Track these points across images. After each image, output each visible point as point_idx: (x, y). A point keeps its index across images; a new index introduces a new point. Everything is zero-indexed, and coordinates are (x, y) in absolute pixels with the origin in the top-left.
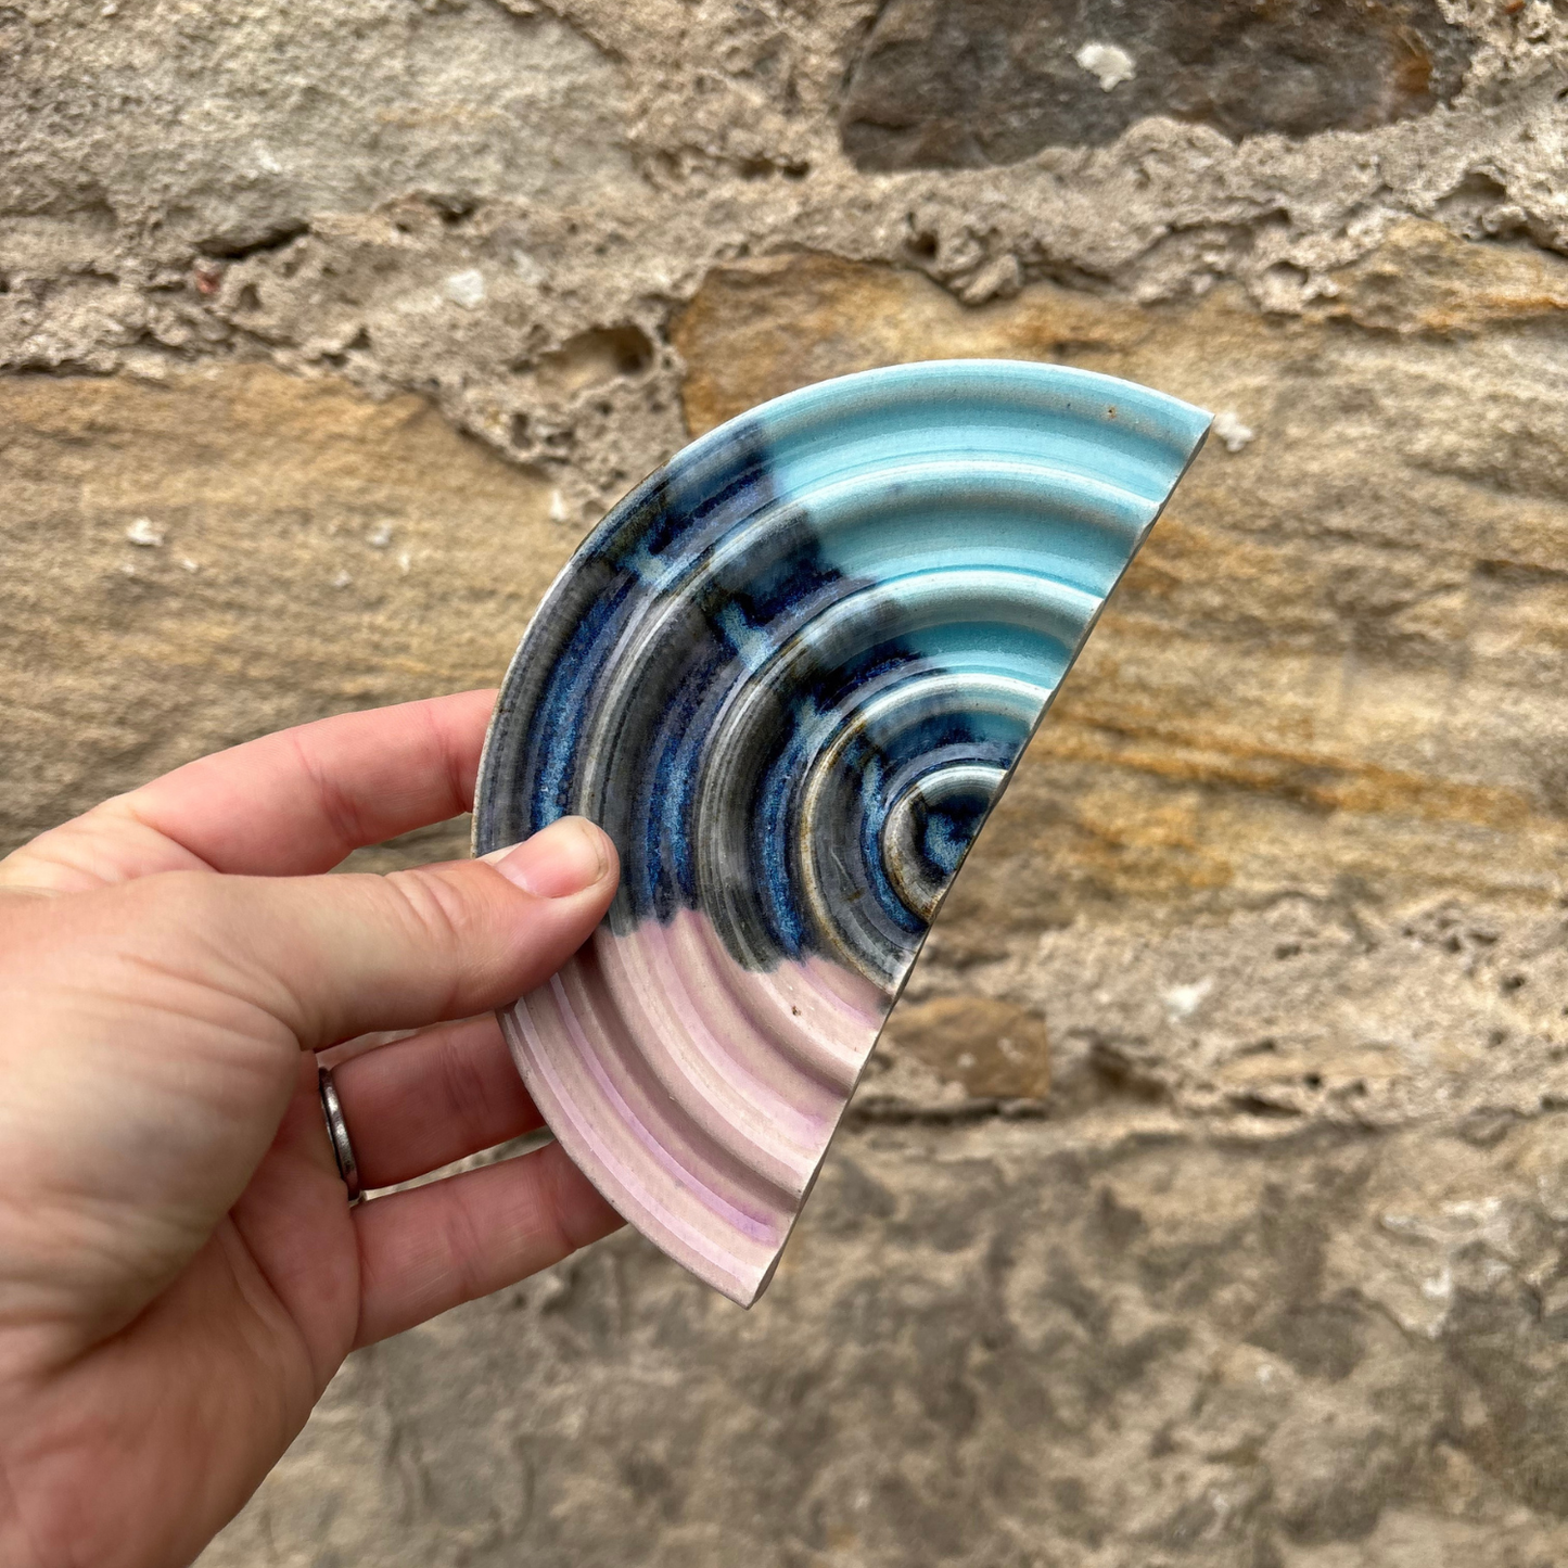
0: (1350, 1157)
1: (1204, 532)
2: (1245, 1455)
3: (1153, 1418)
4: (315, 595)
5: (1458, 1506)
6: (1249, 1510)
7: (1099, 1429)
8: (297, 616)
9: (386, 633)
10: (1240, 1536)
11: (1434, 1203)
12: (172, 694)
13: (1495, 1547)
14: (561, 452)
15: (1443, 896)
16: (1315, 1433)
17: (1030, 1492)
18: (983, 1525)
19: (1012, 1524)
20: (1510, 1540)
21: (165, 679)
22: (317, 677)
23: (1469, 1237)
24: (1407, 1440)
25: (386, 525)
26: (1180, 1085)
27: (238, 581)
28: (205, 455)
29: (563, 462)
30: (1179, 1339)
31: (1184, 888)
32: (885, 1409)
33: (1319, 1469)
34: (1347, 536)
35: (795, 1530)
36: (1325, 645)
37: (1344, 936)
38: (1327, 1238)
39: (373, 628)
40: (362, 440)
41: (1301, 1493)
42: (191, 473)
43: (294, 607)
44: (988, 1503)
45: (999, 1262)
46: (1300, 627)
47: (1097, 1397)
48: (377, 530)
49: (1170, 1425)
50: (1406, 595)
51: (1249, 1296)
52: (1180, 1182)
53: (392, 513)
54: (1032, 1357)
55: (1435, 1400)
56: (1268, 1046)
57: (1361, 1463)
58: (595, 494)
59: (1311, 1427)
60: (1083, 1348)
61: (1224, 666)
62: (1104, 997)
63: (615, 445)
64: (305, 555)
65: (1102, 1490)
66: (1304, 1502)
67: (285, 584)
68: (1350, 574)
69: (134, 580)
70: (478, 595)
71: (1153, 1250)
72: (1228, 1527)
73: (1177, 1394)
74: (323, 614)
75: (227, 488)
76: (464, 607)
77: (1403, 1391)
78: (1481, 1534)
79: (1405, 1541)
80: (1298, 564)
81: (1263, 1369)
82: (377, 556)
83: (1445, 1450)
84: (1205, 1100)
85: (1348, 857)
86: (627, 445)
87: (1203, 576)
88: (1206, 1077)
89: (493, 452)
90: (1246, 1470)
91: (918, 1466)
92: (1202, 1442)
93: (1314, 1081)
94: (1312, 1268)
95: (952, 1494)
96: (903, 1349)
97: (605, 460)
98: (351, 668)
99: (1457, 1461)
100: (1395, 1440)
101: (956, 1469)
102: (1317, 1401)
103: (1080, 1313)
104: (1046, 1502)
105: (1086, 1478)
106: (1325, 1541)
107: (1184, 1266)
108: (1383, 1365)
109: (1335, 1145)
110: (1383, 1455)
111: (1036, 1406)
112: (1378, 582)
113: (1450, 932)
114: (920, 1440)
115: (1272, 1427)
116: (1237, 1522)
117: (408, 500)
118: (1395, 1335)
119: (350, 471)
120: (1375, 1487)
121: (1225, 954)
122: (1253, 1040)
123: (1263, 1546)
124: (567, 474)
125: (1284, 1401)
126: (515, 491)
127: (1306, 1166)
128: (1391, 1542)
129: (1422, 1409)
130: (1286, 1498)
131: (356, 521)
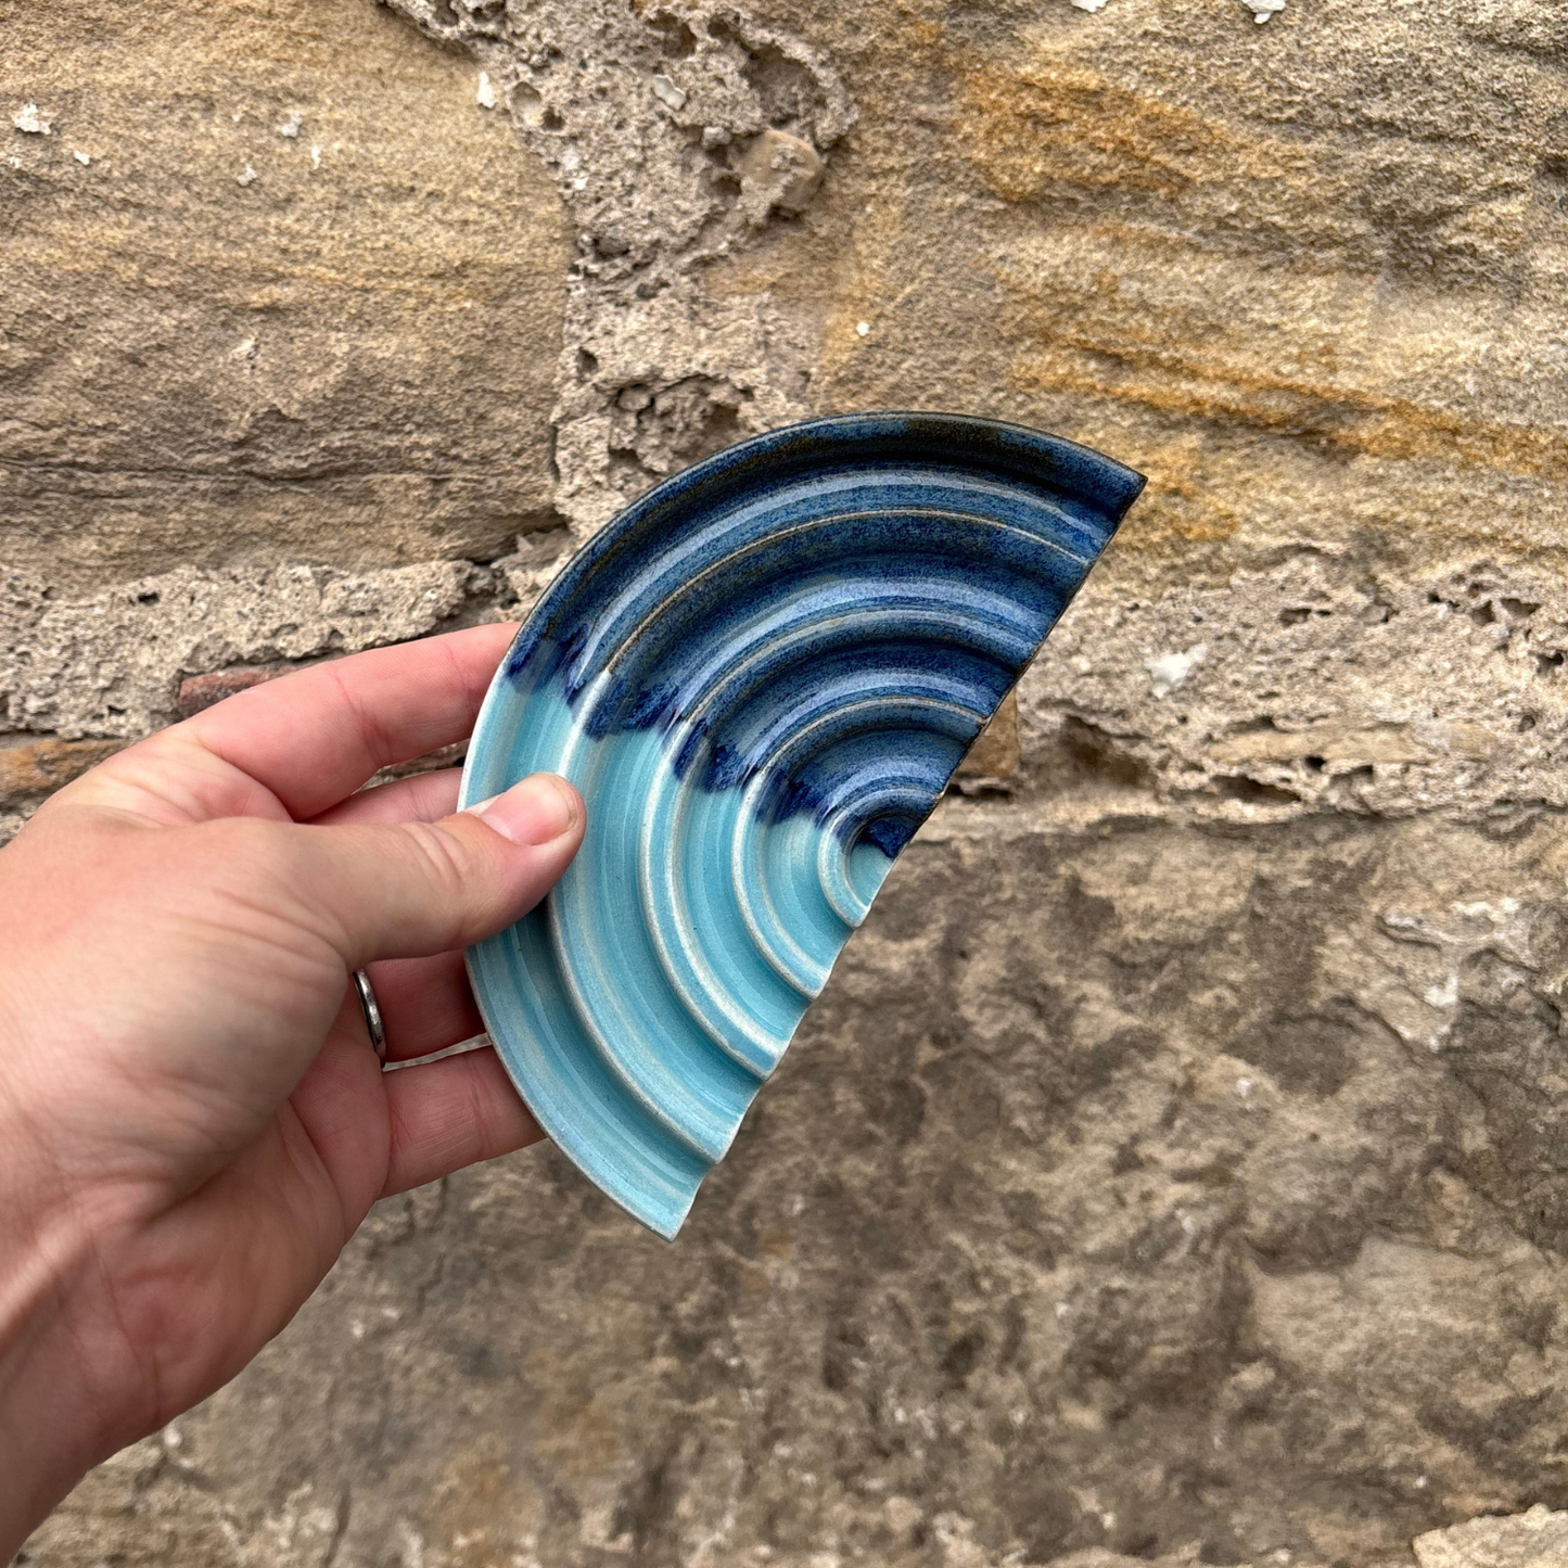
0: (1352, 849)
1: (1221, 124)
2: (1218, 1174)
3: (1118, 1130)
4: (218, 192)
5: (1451, 1237)
6: (1218, 1233)
7: (1057, 1141)
8: (199, 217)
9: (294, 236)
10: (1207, 1260)
11: (1444, 902)
12: (64, 304)
13: (1490, 1284)
14: (491, 28)
15: (1478, 556)
16: (1297, 1154)
17: (980, 1206)
18: (928, 1238)
19: (960, 1239)
20: (1508, 1277)
21: (56, 287)
22: (221, 287)
23: (1483, 940)
24: (1397, 1164)
25: (296, 113)
26: (1163, 766)
27: (135, 176)
28: (97, 32)
29: (493, 39)
30: (1150, 1044)
31: (1180, 542)
32: (825, 1107)
33: (1298, 1190)
34: (1388, 128)
35: (725, 1236)
36: (1357, 263)
37: (1362, 600)
38: (1322, 941)
39: (280, 232)
40: (270, 15)
41: (1277, 1216)
42: (80, 52)
43: (195, 207)
44: (933, 1214)
45: (953, 952)
46: (1328, 240)
47: (1056, 1105)
48: (287, 118)
49: (1136, 1139)
50: (1457, 200)
51: (1231, 1000)
52: (1158, 873)
53: (302, 99)
54: (986, 1058)
55: (1431, 1122)
56: (1266, 722)
57: (1345, 1187)
58: (527, 75)
59: (1294, 1147)
60: (1043, 1051)
61: (1238, 286)
62: (1083, 664)
63: (550, 17)
64: (209, 148)
65: (1059, 1206)
66: (1280, 1227)
67: (187, 181)
68: (1390, 174)
69: (21, 175)
70: (396, 194)
71: (1126, 946)
72: (1194, 1251)
73: (1146, 1105)
74: (227, 215)
75: (122, 69)
76: (380, 207)
77: (1395, 1110)
78: (1477, 1268)
79: (1390, 1274)
80: (1328, 163)
81: (1245, 1080)
82: (287, 148)
83: (1439, 1176)
84: (1193, 780)
85: (1369, 509)
86: (563, 18)
87: (1218, 175)
88: (1194, 757)
89: (415, 29)
90: (1218, 1191)
91: (857, 1170)
92: (1171, 1159)
93: (1315, 763)
94: (1304, 972)
95: (894, 1203)
96: (845, 1042)
97: (538, 37)
98: (257, 277)
99: (1452, 1187)
100: (1383, 1165)
101: (900, 1177)
102: (1300, 1118)
103: (1040, 1011)
104: (997, 1218)
105: (1043, 1193)
106: (1302, 1270)
107: (1159, 965)
108: (1376, 1081)
109: (1336, 837)
110: (1371, 1179)
111: (989, 1111)
112: (1424, 182)
113: (1484, 597)
114: (862, 1143)
115: (1249, 1145)
116: (1205, 1247)
117: (321, 85)
118: (1392, 1049)
119: (257, 51)
120: (1359, 1213)
121: (1223, 617)
122: (1250, 715)
123: (1232, 1273)
124: (496, 54)
125: (1263, 1116)
126: (438, 74)
127: (1303, 858)
128: (1374, 1275)
129: (1417, 1129)
130: (1260, 1220)
131: (264, 109)
